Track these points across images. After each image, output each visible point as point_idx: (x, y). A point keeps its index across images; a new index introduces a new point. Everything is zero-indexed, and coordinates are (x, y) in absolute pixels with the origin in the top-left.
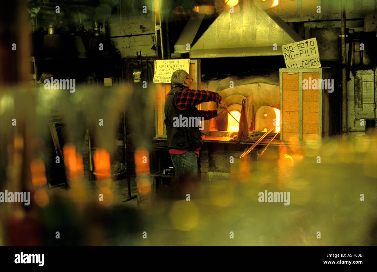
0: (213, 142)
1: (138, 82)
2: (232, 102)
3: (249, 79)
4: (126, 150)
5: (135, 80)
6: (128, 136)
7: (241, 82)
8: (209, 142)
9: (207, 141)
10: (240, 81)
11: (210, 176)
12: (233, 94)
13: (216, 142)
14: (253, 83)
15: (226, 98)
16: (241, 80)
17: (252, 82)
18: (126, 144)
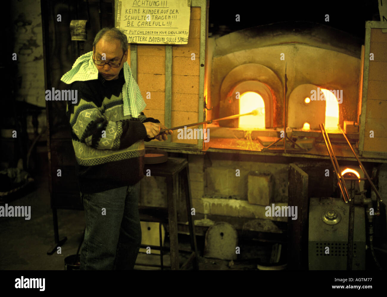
0: (229, 152)
1: (80, 40)
2: (244, 76)
3: (274, 36)
4: (50, 162)
5: (74, 35)
6: (53, 137)
7: (258, 42)
8: (221, 151)
9: (217, 151)
10: (257, 40)
11: (206, 205)
12: (245, 63)
13: (235, 152)
14: (281, 44)
15: (232, 69)
16: (258, 38)
17: (278, 42)
18: (51, 152)
